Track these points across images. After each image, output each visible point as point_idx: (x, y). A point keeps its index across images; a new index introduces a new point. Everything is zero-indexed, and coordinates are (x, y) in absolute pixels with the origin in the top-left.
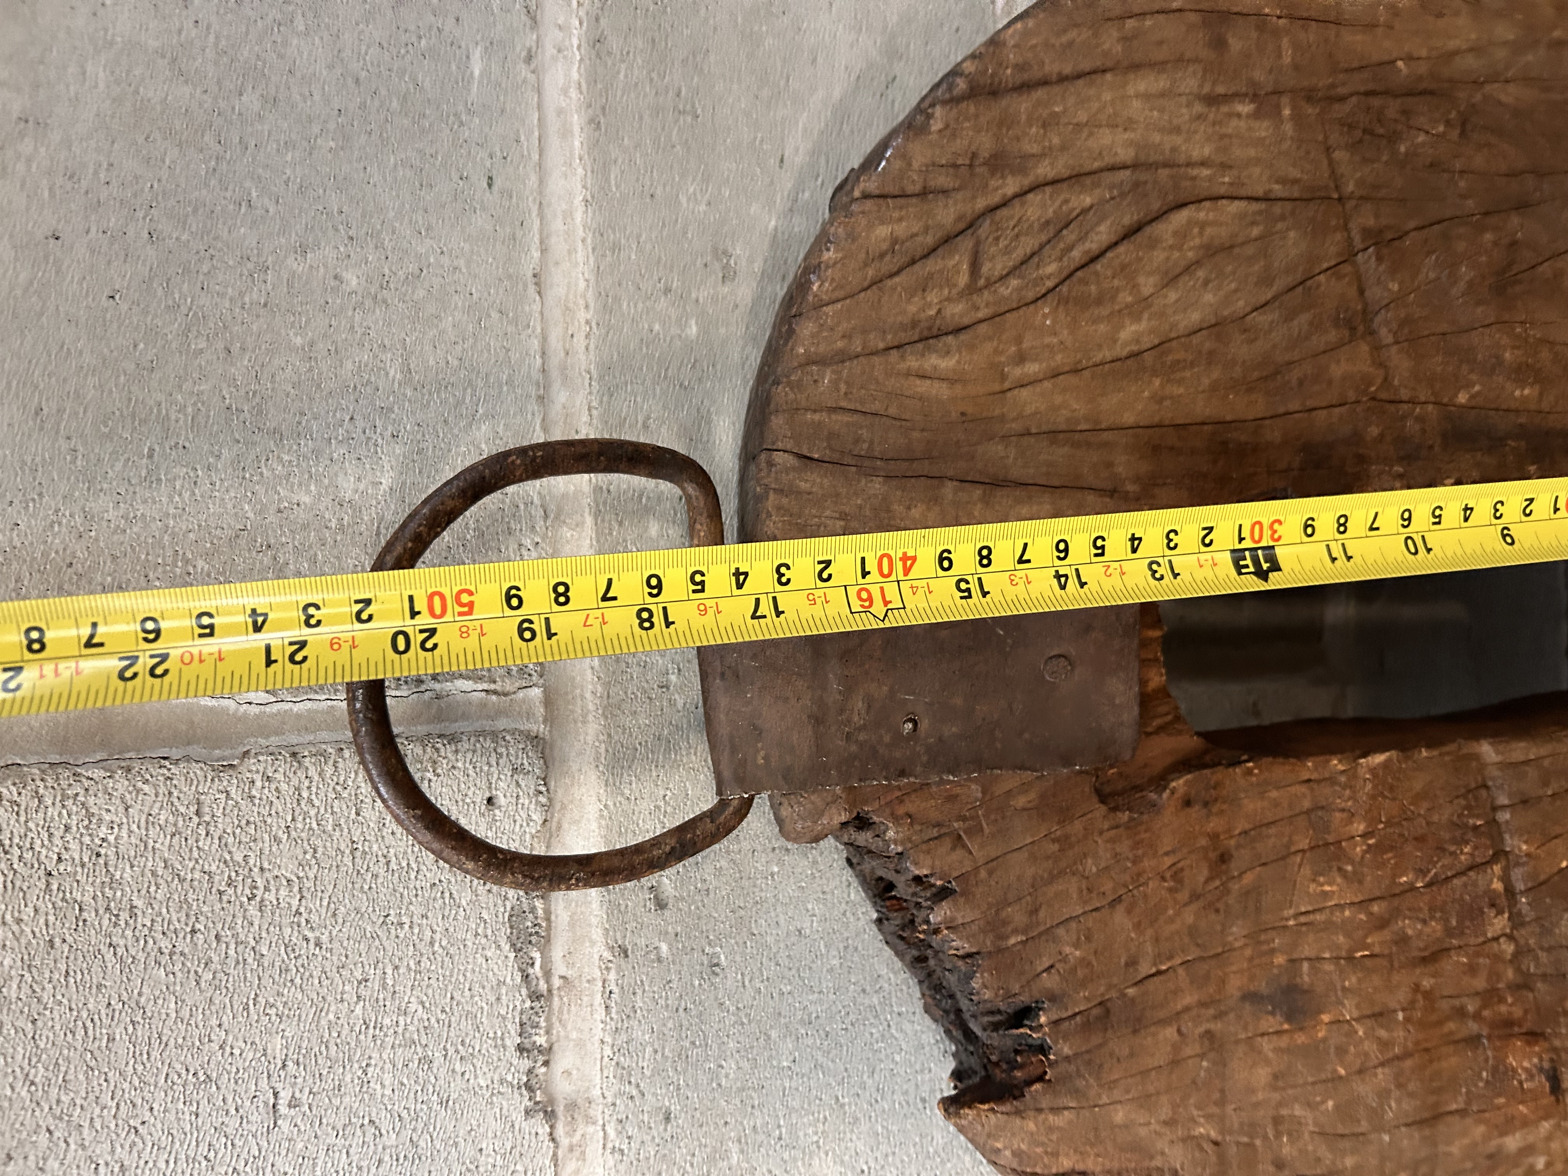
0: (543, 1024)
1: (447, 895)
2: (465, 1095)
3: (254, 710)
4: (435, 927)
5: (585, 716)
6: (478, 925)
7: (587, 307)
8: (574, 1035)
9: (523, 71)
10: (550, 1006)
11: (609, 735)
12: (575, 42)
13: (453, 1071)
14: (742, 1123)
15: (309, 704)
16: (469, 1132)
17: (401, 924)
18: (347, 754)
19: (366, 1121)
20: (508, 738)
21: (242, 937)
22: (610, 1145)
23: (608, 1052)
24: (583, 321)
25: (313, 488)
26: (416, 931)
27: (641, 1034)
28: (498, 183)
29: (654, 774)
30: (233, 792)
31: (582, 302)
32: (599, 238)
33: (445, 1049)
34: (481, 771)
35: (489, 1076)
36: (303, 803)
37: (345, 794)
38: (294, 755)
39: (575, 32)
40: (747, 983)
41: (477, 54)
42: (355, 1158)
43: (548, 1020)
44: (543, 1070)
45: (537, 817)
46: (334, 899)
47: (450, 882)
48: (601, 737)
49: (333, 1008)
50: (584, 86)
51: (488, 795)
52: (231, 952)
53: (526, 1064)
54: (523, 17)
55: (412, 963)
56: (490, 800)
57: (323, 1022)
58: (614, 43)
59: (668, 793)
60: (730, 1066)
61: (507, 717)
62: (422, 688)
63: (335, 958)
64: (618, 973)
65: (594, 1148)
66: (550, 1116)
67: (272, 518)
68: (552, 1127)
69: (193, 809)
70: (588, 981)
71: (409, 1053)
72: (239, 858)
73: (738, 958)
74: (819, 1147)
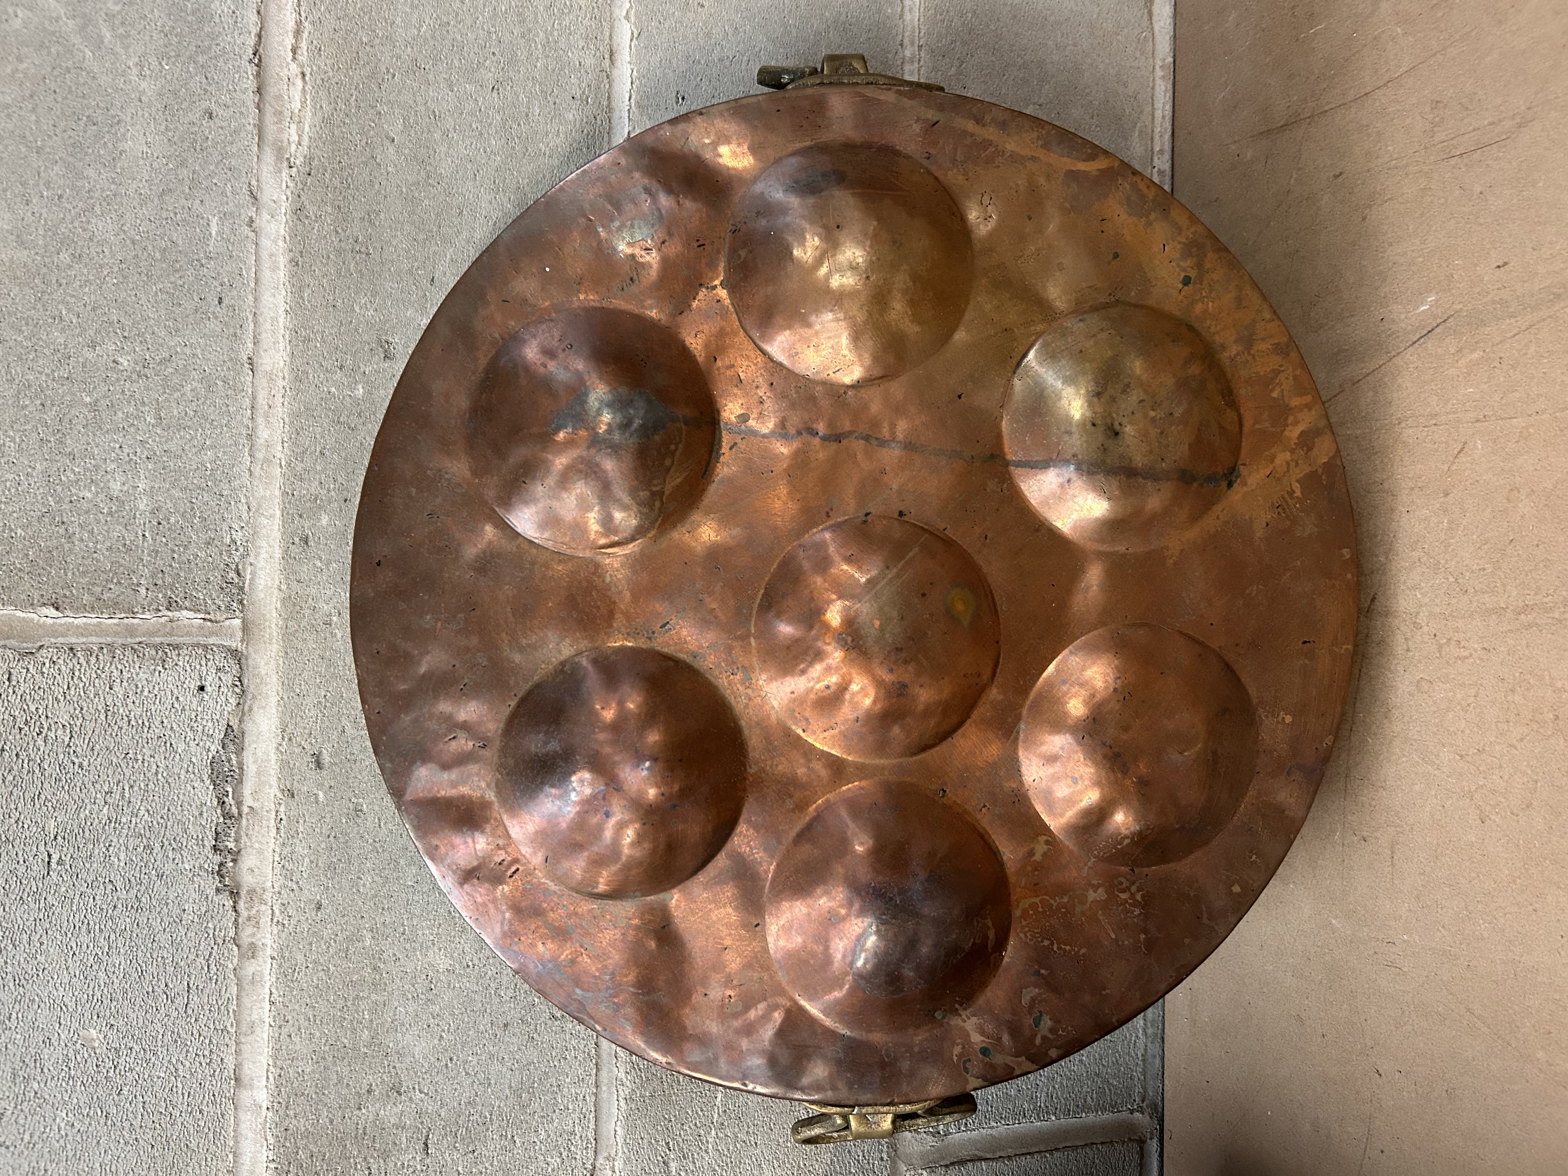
0: (233, 835)
1: (168, 744)
2: (175, 873)
3: (49, 621)
4: (159, 764)
5: (271, 640)
6: (189, 766)
7: (284, 378)
8: (257, 845)
9: (246, 230)
10: (239, 824)
11: (286, 653)
12: (283, 211)
13: (167, 857)
14: (374, 919)
15: (85, 620)
16: (176, 897)
17: (137, 760)
18: (105, 651)
19: (107, 880)
20: (215, 649)
21: (32, 756)
22: (275, 920)
23: (277, 858)
24: (281, 387)
25: (93, 488)
26: (146, 765)
27: (301, 849)
28: (226, 301)
29: (318, 681)
30: (31, 667)
31: (281, 374)
32: (294, 334)
33: (162, 842)
34: (195, 668)
35: (192, 863)
36: (75, 679)
37: (103, 676)
38: (72, 649)
39: (284, 204)
40: (382, 825)
41: (214, 221)
42: (99, 903)
43: (236, 833)
44: (231, 864)
45: (233, 701)
46: (92, 740)
47: (170, 736)
48: (280, 654)
49: (88, 807)
50: (287, 237)
51: (199, 684)
52: (25, 765)
53: (217, 859)
54: (247, 198)
55: (142, 785)
56: (202, 688)
57: (82, 816)
58: (311, 210)
59: (328, 694)
60: (367, 879)
61: (217, 636)
62: (160, 614)
63: (91, 777)
64: (286, 808)
65: (265, 919)
66: (235, 894)
67: (66, 506)
68: (235, 902)
69: (6, 676)
70: (267, 811)
71: (137, 841)
72: (33, 708)
73: (377, 808)
74: (434, 944)
